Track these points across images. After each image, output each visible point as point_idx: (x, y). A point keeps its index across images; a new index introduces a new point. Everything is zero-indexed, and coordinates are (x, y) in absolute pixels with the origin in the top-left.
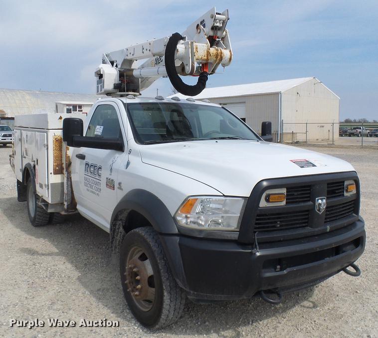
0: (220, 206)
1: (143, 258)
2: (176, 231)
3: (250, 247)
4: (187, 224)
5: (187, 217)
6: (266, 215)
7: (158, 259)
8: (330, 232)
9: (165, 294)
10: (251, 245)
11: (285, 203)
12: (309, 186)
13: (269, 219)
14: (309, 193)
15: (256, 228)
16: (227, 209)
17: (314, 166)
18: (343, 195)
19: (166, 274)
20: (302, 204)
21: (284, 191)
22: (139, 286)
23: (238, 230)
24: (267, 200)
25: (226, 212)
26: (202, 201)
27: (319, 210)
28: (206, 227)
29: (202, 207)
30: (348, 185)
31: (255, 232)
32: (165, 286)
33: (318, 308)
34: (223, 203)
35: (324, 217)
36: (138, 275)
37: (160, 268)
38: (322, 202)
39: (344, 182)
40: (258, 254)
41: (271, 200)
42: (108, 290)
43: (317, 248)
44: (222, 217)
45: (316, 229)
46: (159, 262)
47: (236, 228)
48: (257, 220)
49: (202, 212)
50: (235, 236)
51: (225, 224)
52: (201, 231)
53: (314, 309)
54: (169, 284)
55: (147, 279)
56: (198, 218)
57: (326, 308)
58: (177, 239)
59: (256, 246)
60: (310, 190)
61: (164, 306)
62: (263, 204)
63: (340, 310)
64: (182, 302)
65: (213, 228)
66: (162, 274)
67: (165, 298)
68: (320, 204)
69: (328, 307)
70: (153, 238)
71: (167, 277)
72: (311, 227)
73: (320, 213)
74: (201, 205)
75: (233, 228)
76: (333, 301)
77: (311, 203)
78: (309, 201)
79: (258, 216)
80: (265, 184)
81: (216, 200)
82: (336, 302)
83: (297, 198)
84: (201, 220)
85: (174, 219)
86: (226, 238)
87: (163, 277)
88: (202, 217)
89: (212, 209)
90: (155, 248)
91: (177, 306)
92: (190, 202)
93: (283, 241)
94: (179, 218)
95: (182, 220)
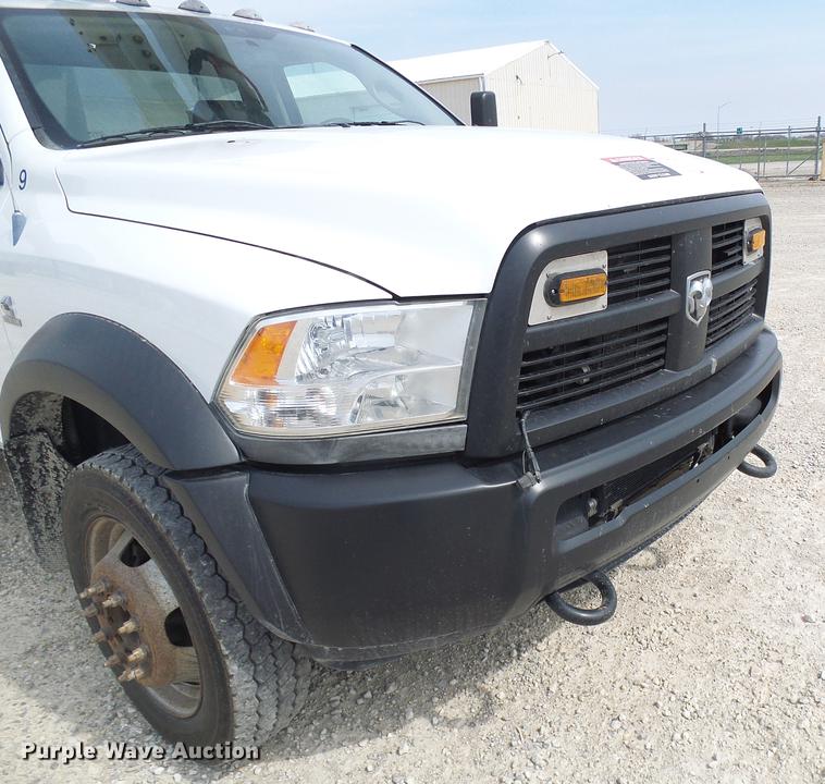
0: (386, 341)
1: (134, 556)
2: (234, 456)
3: (508, 466)
4: (270, 421)
5: (265, 397)
6: (549, 352)
7: (183, 559)
8: (717, 373)
9: (233, 668)
10: (512, 460)
11: (606, 304)
12: (668, 240)
13: (558, 363)
14: (668, 264)
15: (522, 400)
16: (412, 345)
17: (673, 173)
18: (741, 263)
19: (225, 603)
20: (651, 301)
21: (600, 260)
22: (138, 653)
23: (463, 417)
24: (553, 299)
25: (411, 359)
26: (315, 332)
27: (694, 314)
28: (346, 425)
29: (319, 351)
30: (751, 232)
31: (519, 415)
32: (227, 646)
33: (670, 566)
34: (394, 326)
35: (705, 331)
36: (126, 616)
37: (198, 588)
38: (701, 287)
39: (741, 223)
40: (539, 488)
41: (564, 298)
42: (62, 645)
43: (697, 428)
44: (399, 378)
45: (688, 373)
46: (188, 568)
47: (455, 411)
48: (524, 371)
49: (323, 371)
50: (456, 439)
51: (412, 402)
52: (325, 443)
53: (661, 570)
54: (240, 635)
55: (161, 624)
56: (312, 393)
57: (688, 558)
58: (242, 481)
59: (529, 462)
60: (669, 252)
61: (238, 706)
62: (540, 313)
63: (720, 559)
64: (299, 673)
65: (369, 421)
66: (209, 610)
67: (233, 683)
68: (698, 295)
69: (691, 556)
70: (157, 484)
71: (231, 613)
72: (675, 368)
73: (697, 323)
74: (317, 345)
75: (442, 414)
76: (697, 536)
77: (673, 294)
78: (668, 287)
79: (527, 356)
80: (537, 240)
81: (368, 320)
82: (704, 537)
83: (637, 282)
84: (323, 399)
85: (216, 409)
86: (423, 452)
87: (212, 620)
88: (327, 390)
89: (357, 353)
90: (164, 524)
91: (282, 691)
92: (265, 338)
93: (606, 424)
94: (233, 406)
95: (248, 411)
